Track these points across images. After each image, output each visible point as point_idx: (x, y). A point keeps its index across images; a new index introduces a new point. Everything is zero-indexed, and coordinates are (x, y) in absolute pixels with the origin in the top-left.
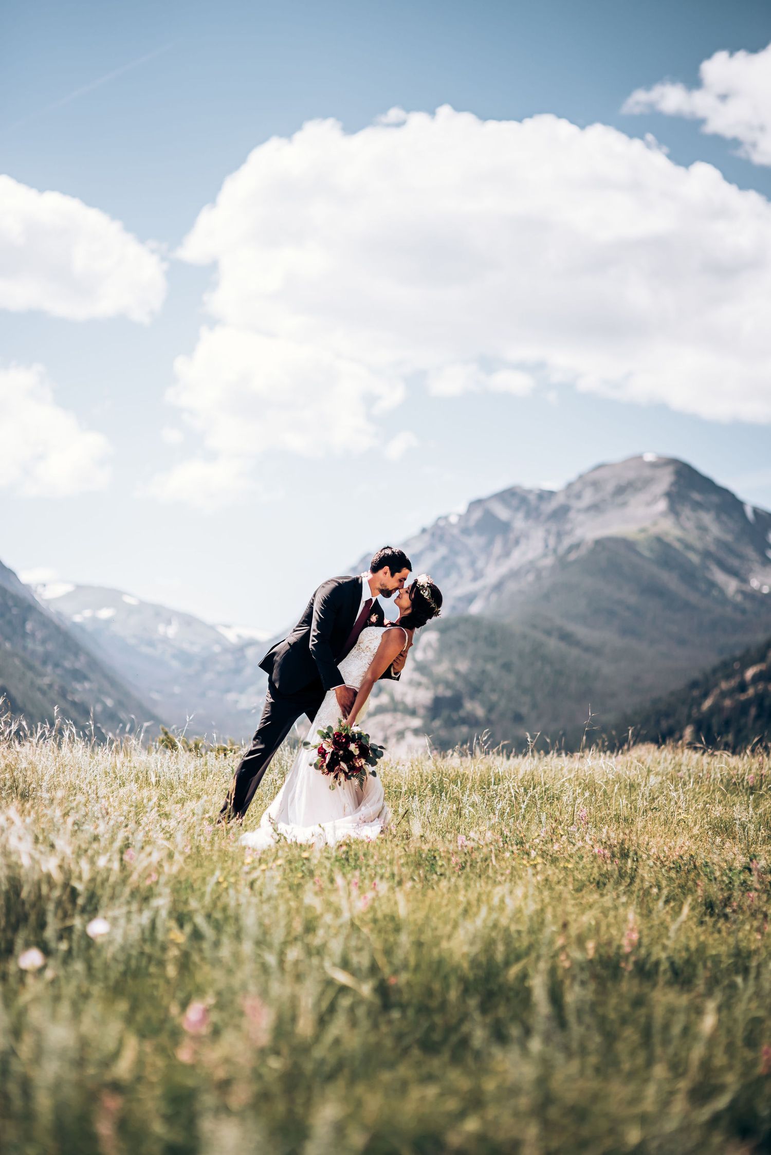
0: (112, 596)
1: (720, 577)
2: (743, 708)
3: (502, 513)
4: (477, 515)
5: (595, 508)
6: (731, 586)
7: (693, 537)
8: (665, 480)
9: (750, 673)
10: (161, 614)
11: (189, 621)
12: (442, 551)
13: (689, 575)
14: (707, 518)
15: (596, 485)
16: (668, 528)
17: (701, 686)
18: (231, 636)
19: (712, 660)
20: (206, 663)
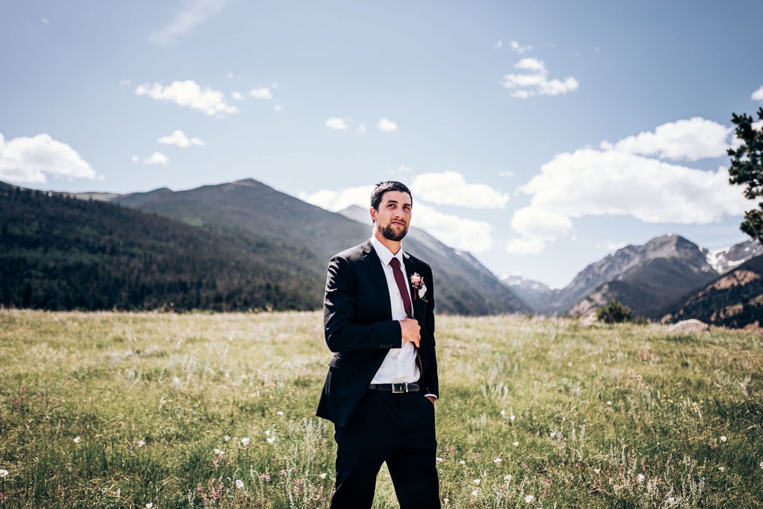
0: (519, 278)
1: (692, 267)
2: (698, 304)
3: (627, 252)
4: (619, 253)
5: (654, 250)
6: (696, 270)
7: (684, 256)
8: (674, 241)
9: (700, 294)
10: (533, 282)
11: (540, 284)
12: (610, 263)
13: (683, 267)
14: (688, 251)
15: (654, 243)
16: (676, 254)
17: (685, 298)
18: (552, 288)
19: (689, 290)
20: (545, 295)
